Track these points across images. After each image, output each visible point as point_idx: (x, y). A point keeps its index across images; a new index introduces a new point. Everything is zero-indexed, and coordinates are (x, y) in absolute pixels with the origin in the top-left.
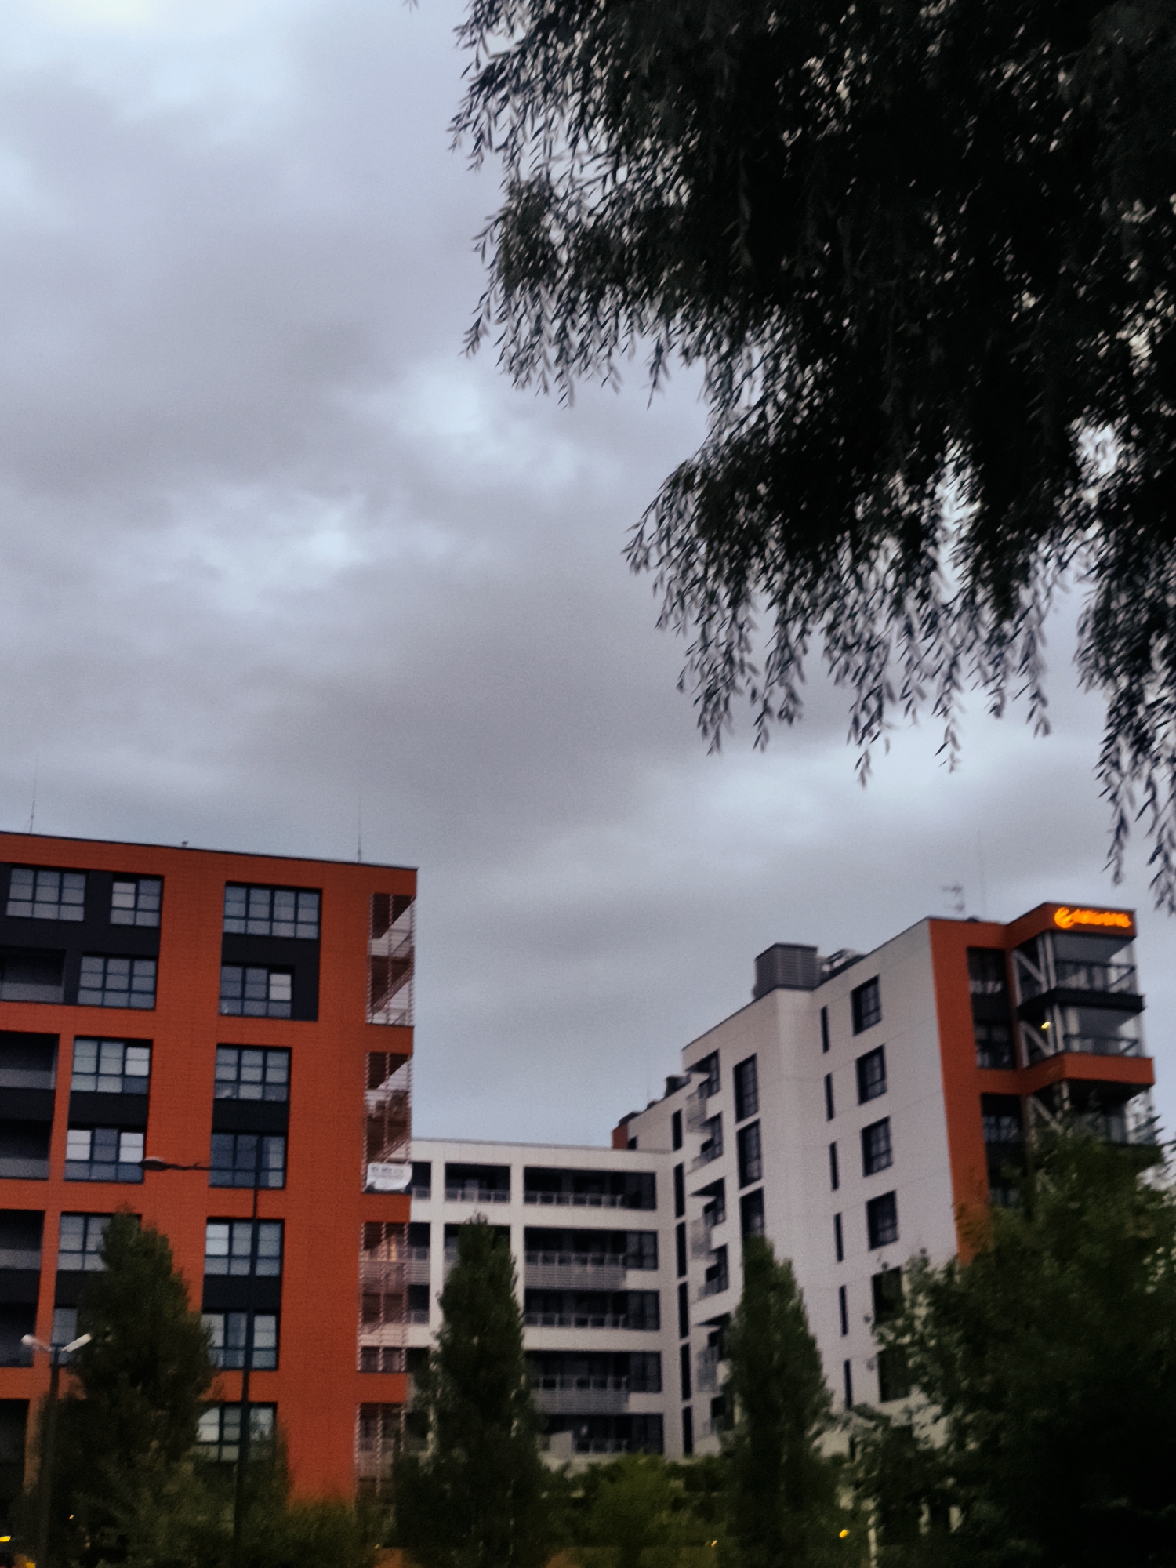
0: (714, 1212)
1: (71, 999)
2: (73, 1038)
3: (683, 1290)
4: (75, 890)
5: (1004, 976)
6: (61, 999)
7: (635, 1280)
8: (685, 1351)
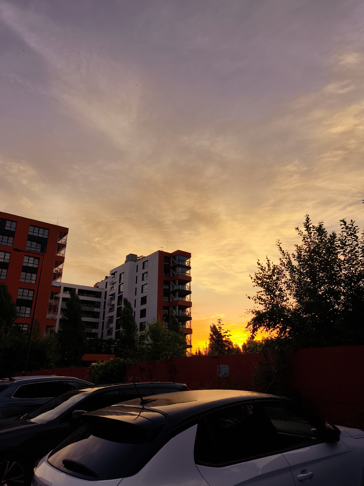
3: (104, 312)
5: (169, 262)
7: (96, 310)
8: (103, 322)
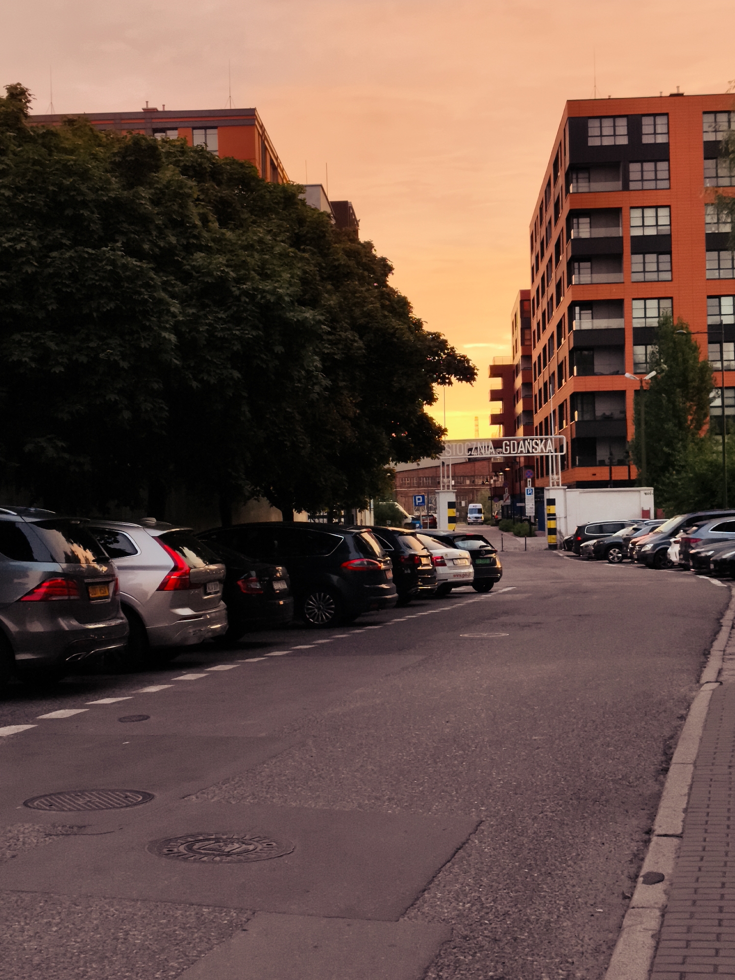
1: (626, 187)
2: (629, 208)
4: (622, 127)
6: (621, 188)
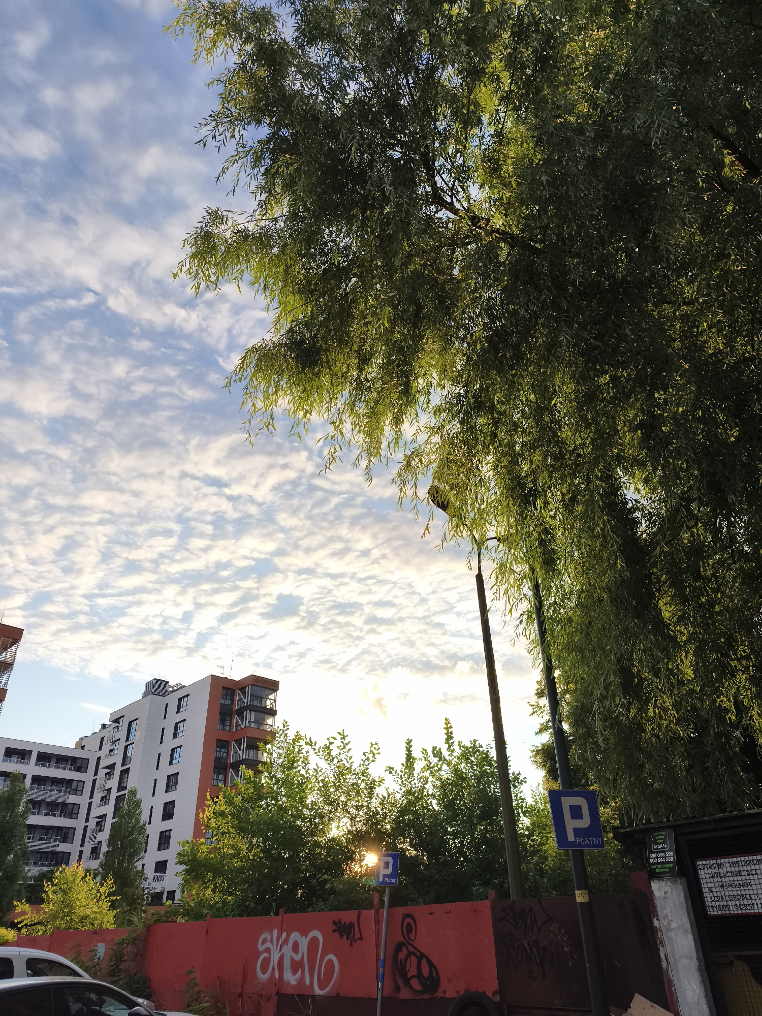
0: (109, 775)
3: (90, 804)
5: (232, 699)
7: (72, 799)
8: (86, 828)
